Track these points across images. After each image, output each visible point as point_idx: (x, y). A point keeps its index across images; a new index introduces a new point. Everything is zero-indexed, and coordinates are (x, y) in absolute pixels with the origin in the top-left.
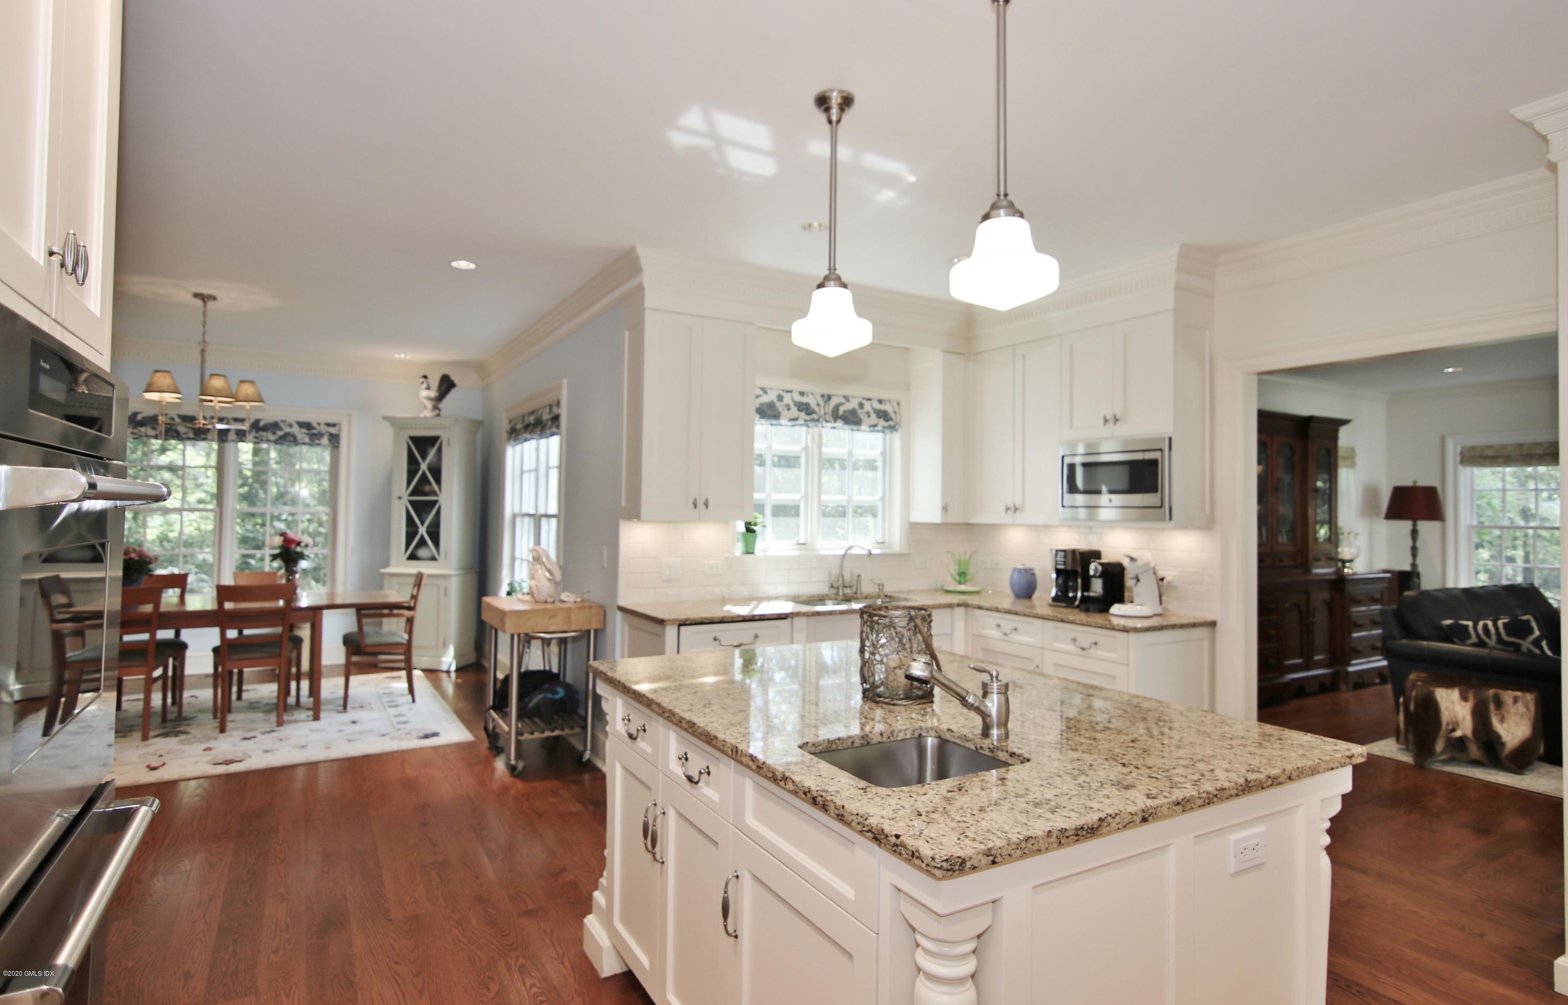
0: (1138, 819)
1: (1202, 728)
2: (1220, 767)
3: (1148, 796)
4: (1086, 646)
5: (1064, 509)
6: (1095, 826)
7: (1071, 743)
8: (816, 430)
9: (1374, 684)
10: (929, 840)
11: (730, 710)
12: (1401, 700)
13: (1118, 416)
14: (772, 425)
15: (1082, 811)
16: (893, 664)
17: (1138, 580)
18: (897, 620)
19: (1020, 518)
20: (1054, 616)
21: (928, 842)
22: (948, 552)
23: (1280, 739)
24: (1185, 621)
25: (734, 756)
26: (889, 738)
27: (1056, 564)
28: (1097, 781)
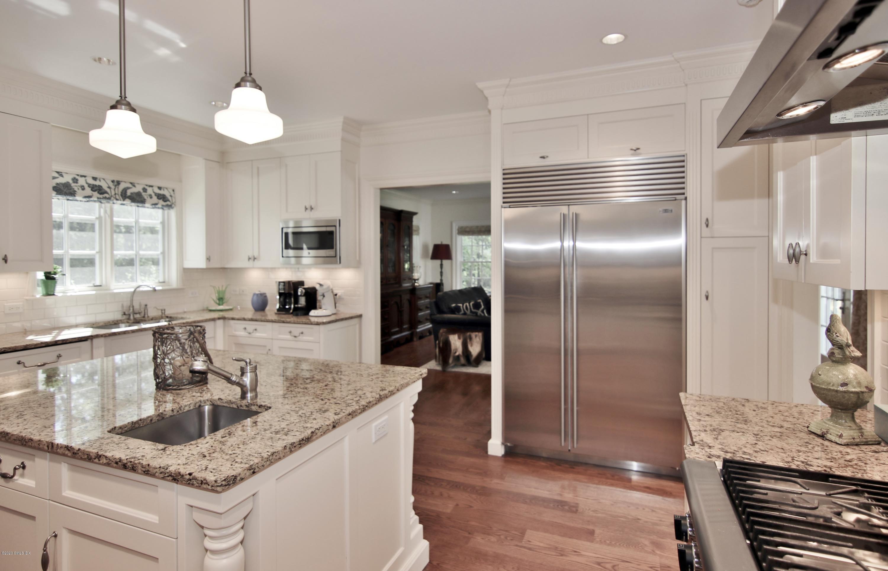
0: (331, 427)
1: (359, 372)
2: (368, 391)
3: (335, 414)
4: (297, 335)
5: (284, 258)
6: (309, 437)
7: (293, 393)
8: (108, 205)
9: (426, 336)
10: (212, 470)
11: (43, 417)
12: (437, 342)
13: (313, 207)
14: (68, 200)
15: (302, 430)
16: (178, 364)
17: (324, 296)
18: (180, 336)
19: (257, 263)
20: (279, 320)
21: (211, 472)
22: (211, 286)
23: (393, 372)
24: (347, 316)
25: (50, 450)
26: (178, 411)
27: (279, 290)
28: (309, 412)
